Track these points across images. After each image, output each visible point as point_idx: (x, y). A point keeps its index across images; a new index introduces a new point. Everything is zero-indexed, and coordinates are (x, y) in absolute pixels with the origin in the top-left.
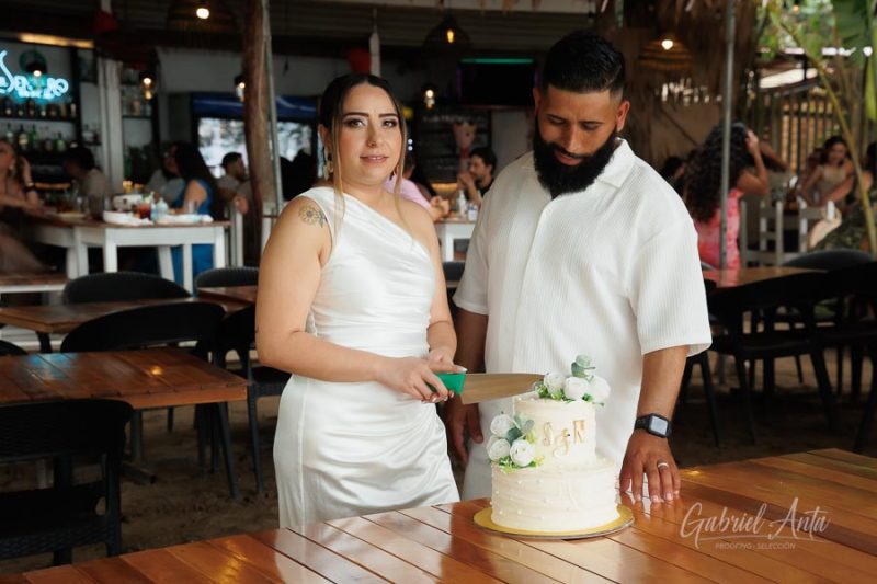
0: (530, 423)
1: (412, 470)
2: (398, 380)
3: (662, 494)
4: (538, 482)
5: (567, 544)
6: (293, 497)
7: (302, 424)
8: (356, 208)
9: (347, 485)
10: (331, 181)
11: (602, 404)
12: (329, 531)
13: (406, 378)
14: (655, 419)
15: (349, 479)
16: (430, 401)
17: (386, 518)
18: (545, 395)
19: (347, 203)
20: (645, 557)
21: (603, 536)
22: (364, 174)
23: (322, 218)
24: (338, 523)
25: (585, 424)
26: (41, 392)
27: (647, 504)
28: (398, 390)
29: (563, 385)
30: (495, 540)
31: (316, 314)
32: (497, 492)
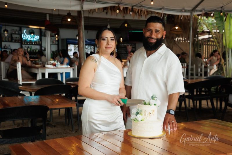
0: (141, 110)
1: (114, 122)
2: (111, 100)
3: (173, 129)
4: (143, 125)
5: (150, 140)
6: (86, 128)
7: (88, 110)
8: (103, 59)
9: (98, 125)
10: (98, 53)
11: (159, 106)
12: (94, 136)
13: (113, 99)
14: (171, 110)
16: (118, 105)
17: (108, 133)
18: (145, 104)
19: (102, 58)
20: (168, 143)
21: (159, 138)
22: (106, 51)
23: (95, 61)
25: (155, 111)
27: (169, 131)
28: (111, 102)
29: (149, 101)
30: (133, 138)
31: (93, 83)
32: (133, 127)
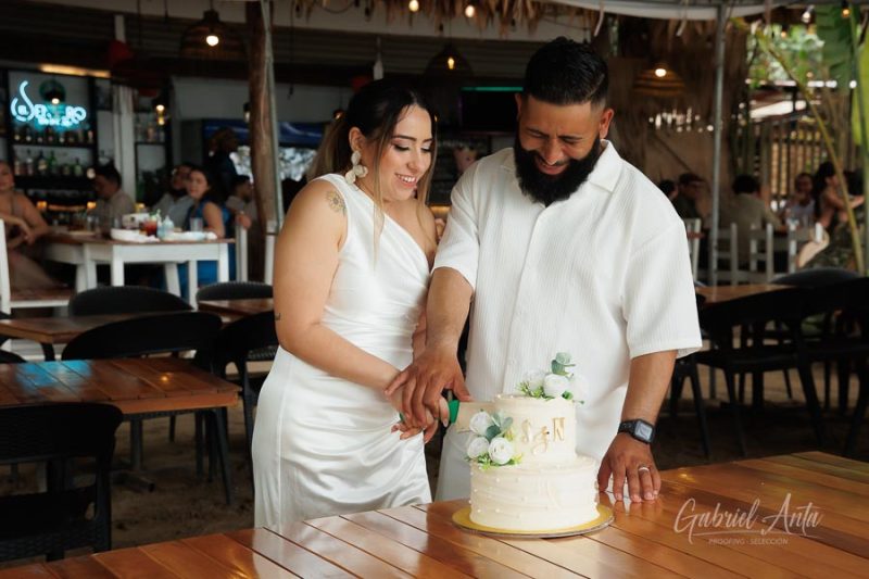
0: (509, 420)
3: (642, 494)
4: (517, 481)
5: (545, 542)
6: (270, 492)
7: (281, 416)
9: (324, 478)
11: (582, 402)
12: (308, 530)
14: (640, 425)
15: (326, 472)
18: (525, 392)
21: (582, 535)
24: (316, 523)
25: (565, 422)
26: (33, 397)
27: (627, 503)
29: (543, 382)
30: (474, 538)
32: (476, 490)
